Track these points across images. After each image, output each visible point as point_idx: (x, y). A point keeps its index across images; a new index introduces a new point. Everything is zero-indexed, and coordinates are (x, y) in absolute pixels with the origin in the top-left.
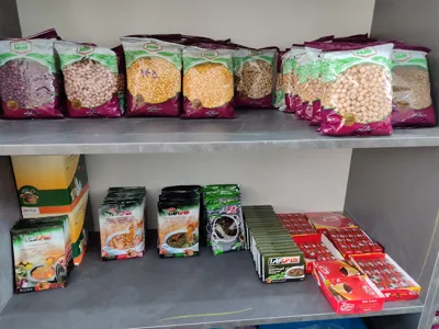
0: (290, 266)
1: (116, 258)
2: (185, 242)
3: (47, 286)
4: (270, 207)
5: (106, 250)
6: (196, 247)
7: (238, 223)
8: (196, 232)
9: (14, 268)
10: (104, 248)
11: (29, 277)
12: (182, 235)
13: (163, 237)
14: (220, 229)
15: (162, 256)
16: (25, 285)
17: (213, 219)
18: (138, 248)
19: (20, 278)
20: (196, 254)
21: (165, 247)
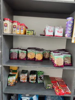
0: (50, 86)
1: (22, 82)
2: (33, 80)
3: (12, 85)
4: (49, 76)
5: (21, 80)
6: (35, 81)
7: (43, 78)
8: (35, 79)
9: (8, 82)
10: (20, 80)
11: (10, 84)
12: (33, 79)
13: (30, 79)
14: (39, 79)
15: (30, 82)
16: (9, 85)
17: (38, 77)
18: (26, 81)
19: (8, 83)
20: (35, 83)
21: (30, 81)
